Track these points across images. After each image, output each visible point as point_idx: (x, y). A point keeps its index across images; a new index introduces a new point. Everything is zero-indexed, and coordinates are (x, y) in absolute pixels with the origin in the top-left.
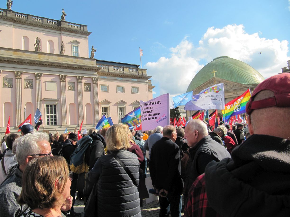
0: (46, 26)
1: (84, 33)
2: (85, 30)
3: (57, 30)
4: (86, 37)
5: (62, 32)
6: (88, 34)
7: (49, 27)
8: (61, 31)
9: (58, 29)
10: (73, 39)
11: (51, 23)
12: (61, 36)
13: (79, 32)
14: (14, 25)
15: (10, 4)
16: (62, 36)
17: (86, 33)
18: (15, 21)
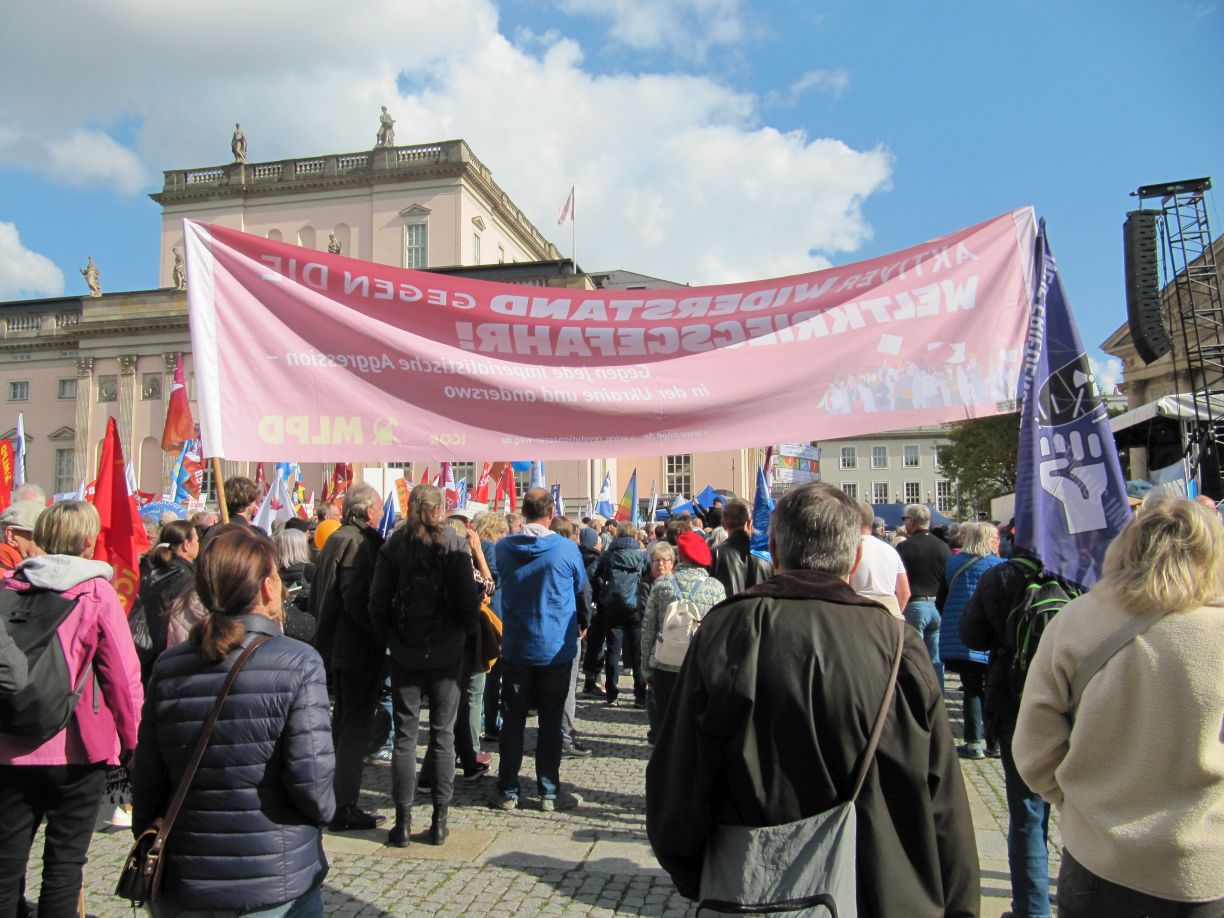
0: (325, 184)
1: (442, 171)
2: (454, 159)
3: (360, 187)
4: (454, 184)
5: (377, 188)
6: (459, 170)
7: (335, 183)
8: (371, 186)
9: (361, 181)
10: (407, 202)
11: (348, 166)
12: (372, 201)
13: (425, 173)
14: (245, 207)
15: (239, 144)
16: (375, 203)
17: (451, 170)
18: (246, 192)
